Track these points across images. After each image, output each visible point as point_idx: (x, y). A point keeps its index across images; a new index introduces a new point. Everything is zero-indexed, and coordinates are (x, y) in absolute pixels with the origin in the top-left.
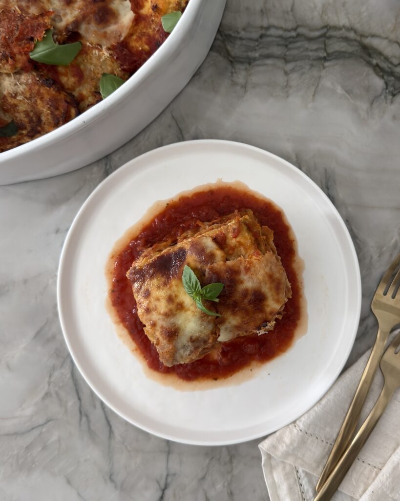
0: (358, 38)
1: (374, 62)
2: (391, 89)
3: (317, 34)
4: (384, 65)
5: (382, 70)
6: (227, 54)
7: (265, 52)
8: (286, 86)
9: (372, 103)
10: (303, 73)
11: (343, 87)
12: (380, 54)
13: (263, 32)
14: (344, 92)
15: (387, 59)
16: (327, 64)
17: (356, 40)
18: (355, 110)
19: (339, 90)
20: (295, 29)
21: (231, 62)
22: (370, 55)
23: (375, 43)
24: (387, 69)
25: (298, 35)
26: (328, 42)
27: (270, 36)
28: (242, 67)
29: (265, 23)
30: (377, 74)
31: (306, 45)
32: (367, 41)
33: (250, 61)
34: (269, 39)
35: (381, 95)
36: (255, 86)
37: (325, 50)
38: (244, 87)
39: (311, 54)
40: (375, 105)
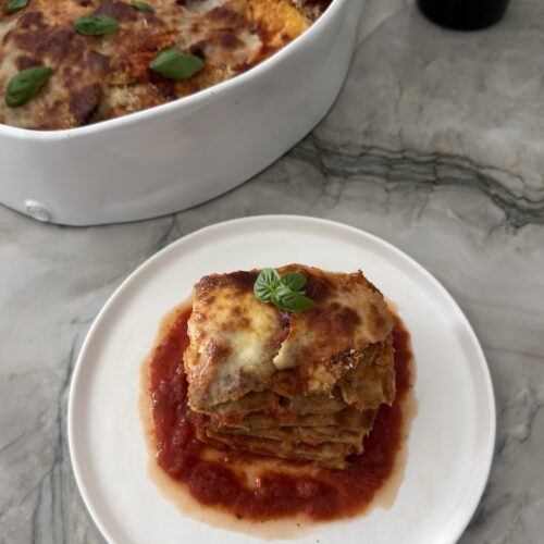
0: (474, 168)
1: (493, 192)
2: (514, 220)
3: (425, 159)
4: (505, 196)
5: (502, 200)
6: (322, 166)
7: (365, 168)
8: (387, 203)
9: (490, 232)
10: (408, 194)
11: (455, 212)
12: (499, 185)
13: (364, 151)
14: (455, 217)
15: (508, 191)
16: (435, 187)
17: (469, 169)
18: (470, 236)
19: (450, 214)
20: (402, 152)
21: (325, 174)
22: (487, 185)
23: (494, 174)
24: (508, 201)
25: (404, 158)
26: (438, 167)
27: (373, 155)
28: (336, 179)
29: (368, 143)
30: (496, 204)
31: (414, 168)
32: (484, 172)
33: (346, 176)
34: (371, 158)
35: (500, 225)
36: (349, 198)
37: (435, 174)
38: (337, 198)
39: (418, 176)
40: (494, 234)
